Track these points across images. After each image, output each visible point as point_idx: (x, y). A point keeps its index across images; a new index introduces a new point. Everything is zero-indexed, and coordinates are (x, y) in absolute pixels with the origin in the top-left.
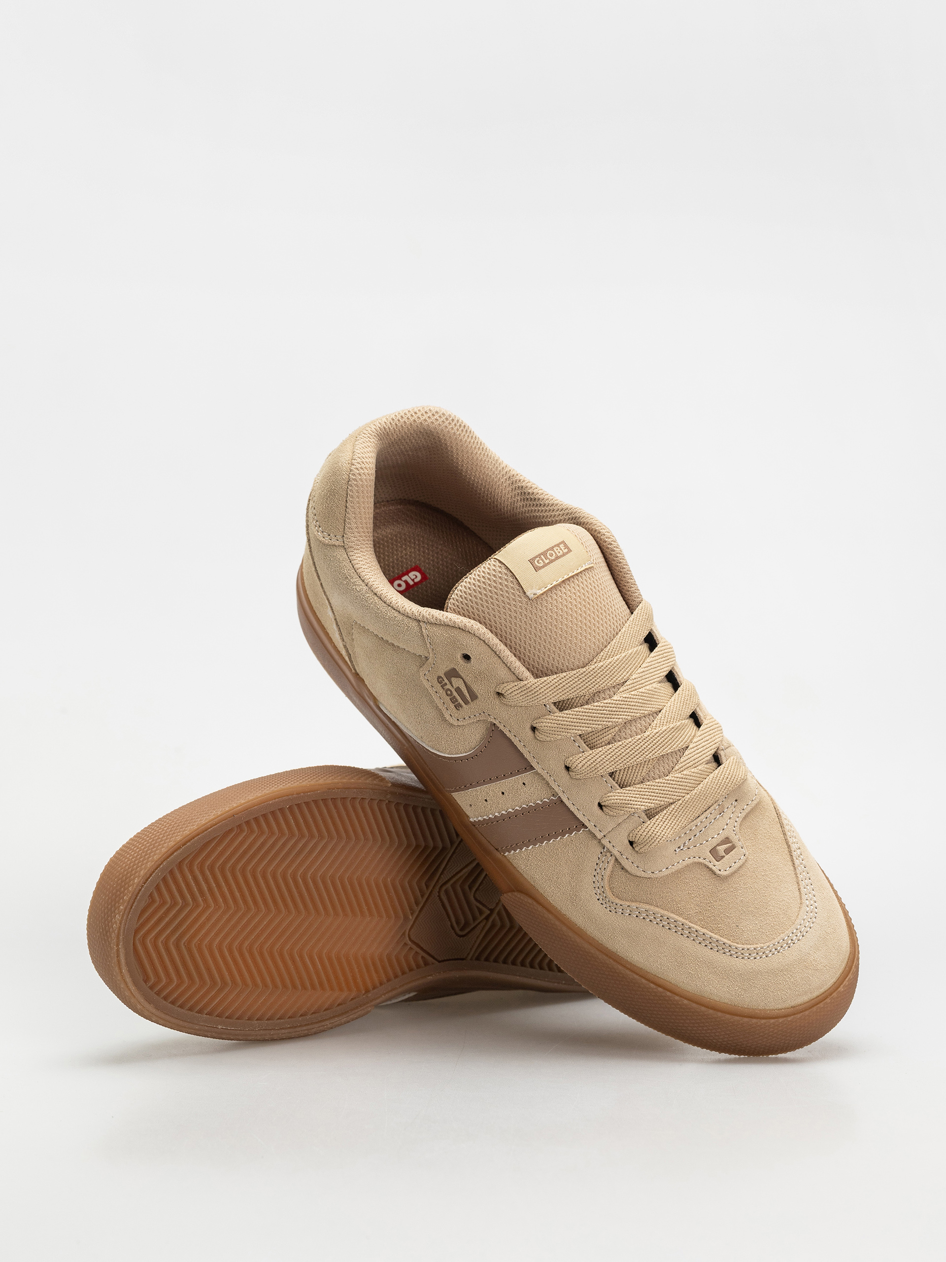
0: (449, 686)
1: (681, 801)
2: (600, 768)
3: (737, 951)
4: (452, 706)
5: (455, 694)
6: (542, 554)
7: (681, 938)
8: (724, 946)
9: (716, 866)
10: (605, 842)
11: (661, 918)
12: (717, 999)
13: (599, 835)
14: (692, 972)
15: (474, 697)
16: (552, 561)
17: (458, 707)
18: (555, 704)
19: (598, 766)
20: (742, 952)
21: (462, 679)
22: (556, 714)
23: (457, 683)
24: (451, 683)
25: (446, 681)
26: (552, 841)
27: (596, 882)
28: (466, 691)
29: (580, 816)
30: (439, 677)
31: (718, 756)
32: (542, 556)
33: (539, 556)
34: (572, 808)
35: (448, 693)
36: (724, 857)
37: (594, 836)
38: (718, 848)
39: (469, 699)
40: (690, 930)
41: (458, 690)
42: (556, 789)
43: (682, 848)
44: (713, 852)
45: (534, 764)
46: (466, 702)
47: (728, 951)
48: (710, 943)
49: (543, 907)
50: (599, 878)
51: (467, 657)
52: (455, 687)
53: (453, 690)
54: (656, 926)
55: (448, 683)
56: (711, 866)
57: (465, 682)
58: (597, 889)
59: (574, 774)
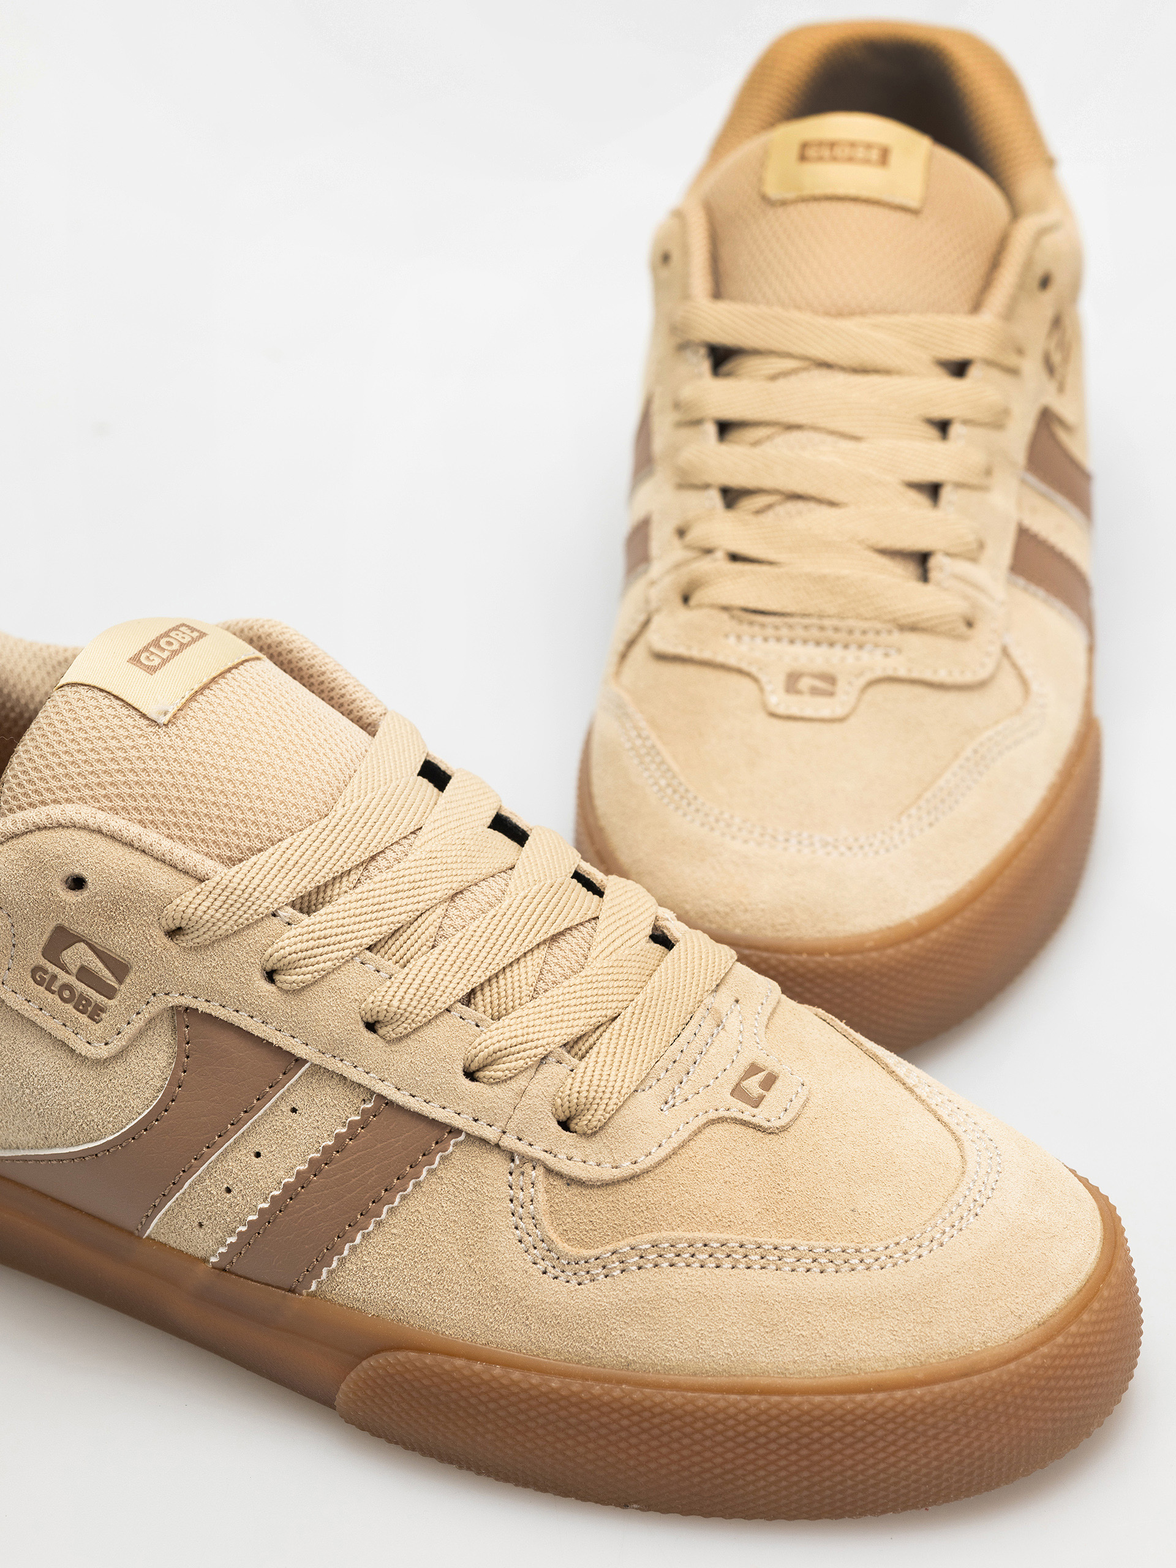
0: (64, 978)
1: (630, 1009)
2: (439, 993)
3: (874, 1255)
4: (84, 1019)
5: (80, 987)
6: (150, 645)
7: (749, 1276)
8: (845, 1256)
9: (760, 1116)
10: (509, 1142)
11: (691, 1250)
12: (878, 1366)
13: (491, 1134)
14: (804, 1333)
15: (120, 969)
16: (175, 653)
17: (95, 1013)
18: (293, 905)
19: (431, 990)
20: (888, 1252)
21: (83, 941)
22: (304, 923)
23: (77, 955)
24: (63, 968)
25: (52, 968)
26: (398, 1199)
27: (526, 1238)
28: (100, 965)
29: (433, 1112)
30: (36, 970)
31: (664, 933)
32: (152, 649)
33: (146, 649)
34: (415, 1105)
35: (67, 994)
36: (762, 1097)
37: (484, 1141)
38: (744, 1084)
39: (111, 980)
40: (761, 1250)
41: (84, 974)
42: (365, 1080)
43: (671, 1103)
44: (738, 1092)
45: (300, 1051)
46: (110, 993)
47: (857, 1261)
48: (814, 1261)
49: (434, 1351)
50: (527, 1224)
51: (77, 883)
52: (75, 971)
53: (72, 980)
54: (687, 1270)
55: (56, 970)
56: (746, 1117)
57: (92, 947)
58: (532, 1250)
59: (389, 1028)
